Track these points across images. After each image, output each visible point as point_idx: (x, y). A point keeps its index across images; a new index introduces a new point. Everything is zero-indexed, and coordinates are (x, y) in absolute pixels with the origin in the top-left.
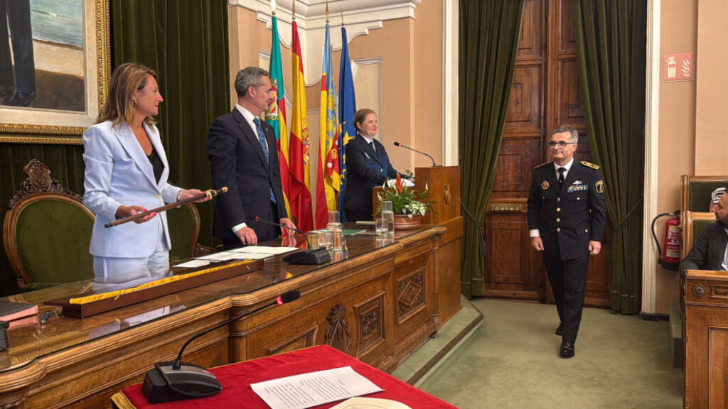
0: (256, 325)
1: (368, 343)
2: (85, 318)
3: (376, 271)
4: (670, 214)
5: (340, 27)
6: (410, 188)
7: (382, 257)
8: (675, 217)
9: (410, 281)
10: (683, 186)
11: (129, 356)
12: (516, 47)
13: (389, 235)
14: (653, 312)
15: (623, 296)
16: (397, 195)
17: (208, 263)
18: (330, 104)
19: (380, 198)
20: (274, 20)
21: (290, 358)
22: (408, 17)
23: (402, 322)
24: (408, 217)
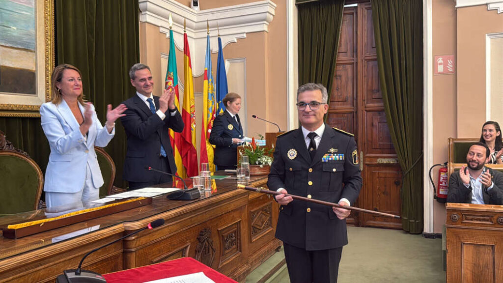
0: (143, 243)
1: (228, 255)
2: (18, 238)
3: (234, 205)
4: (442, 164)
5: (217, 37)
6: (261, 147)
7: (239, 195)
8: (445, 167)
9: (261, 212)
10: (450, 145)
11: (46, 265)
12: (336, 51)
13: (246, 179)
14: (432, 232)
15: (411, 221)
16: (252, 151)
17: (114, 199)
18: (210, 89)
19: (241, 153)
20: (171, 32)
21: (163, 267)
22: (264, 31)
23: (254, 240)
24: (259, 167)
